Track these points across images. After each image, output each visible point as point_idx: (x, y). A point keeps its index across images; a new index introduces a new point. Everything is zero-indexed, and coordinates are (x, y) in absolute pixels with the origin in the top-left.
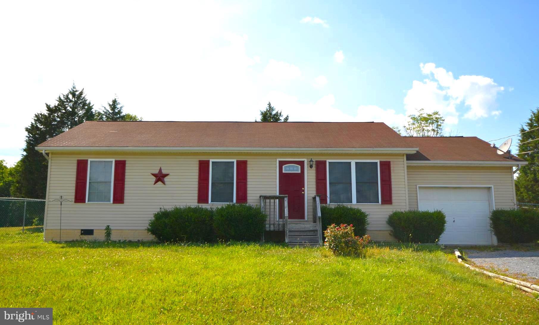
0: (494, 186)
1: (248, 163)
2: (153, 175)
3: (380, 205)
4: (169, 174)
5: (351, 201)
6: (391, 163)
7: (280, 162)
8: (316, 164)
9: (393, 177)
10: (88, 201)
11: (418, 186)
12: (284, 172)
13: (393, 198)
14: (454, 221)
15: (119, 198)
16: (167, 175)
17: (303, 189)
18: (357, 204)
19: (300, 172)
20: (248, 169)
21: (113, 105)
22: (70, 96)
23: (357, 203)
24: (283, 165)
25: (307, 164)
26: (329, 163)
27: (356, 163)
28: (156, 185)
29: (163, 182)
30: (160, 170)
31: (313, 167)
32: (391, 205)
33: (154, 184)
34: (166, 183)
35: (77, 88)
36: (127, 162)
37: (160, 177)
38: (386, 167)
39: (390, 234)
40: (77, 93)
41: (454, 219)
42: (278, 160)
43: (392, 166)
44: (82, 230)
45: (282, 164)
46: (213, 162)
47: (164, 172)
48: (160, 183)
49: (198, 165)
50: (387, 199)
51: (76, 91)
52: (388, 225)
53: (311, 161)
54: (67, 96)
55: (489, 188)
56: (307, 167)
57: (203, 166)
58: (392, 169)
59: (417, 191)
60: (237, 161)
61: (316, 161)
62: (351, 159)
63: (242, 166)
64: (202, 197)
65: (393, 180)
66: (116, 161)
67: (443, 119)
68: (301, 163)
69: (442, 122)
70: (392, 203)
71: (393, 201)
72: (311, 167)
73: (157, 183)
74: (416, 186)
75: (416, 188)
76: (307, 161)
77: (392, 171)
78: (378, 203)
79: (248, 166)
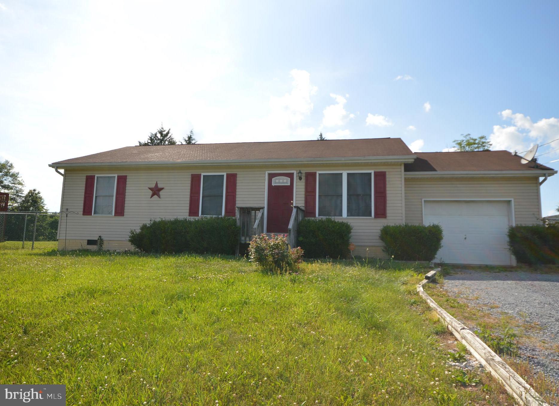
0: (515, 199)
1: (238, 176)
2: (150, 189)
3: (373, 218)
4: (164, 188)
5: (341, 214)
6: (387, 173)
7: (269, 174)
8: (305, 176)
9: (388, 189)
10: (94, 214)
11: (423, 200)
12: (273, 185)
13: (388, 212)
14: (465, 238)
15: (120, 211)
16: (162, 189)
17: (292, 202)
18: (348, 218)
19: (289, 184)
20: (238, 182)
21: (188, 140)
22: (159, 136)
23: (347, 216)
24: (273, 178)
25: (297, 176)
26: (319, 174)
27: (348, 174)
28: (152, 199)
29: (159, 196)
30: (157, 184)
31: (303, 178)
32: (386, 219)
33: (151, 198)
34: (161, 196)
35: (165, 129)
36: (128, 177)
37: (156, 191)
38: (381, 177)
39: (383, 251)
40: (165, 133)
41: (465, 235)
42: (266, 173)
43: (387, 176)
44: (88, 240)
45: (271, 176)
46: (204, 176)
47: (160, 186)
48: (155, 196)
49: (190, 179)
50: (381, 213)
51: (164, 131)
52: (381, 241)
53: (300, 172)
54: (156, 135)
55: (509, 202)
56: (296, 179)
57: (195, 179)
58: (387, 180)
59: (422, 205)
60: (227, 174)
61: (306, 173)
62: (343, 170)
63: (232, 179)
64: (193, 211)
65: (388, 192)
66: (118, 176)
67: (490, 143)
68: (291, 176)
69: (489, 146)
70: (386, 217)
71: (388, 215)
72: (300, 178)
73: (153, 197)
74: (421, 199)
75: (422, 202)
76: (297, 173)
77: (387, 183)
78: (371, 216)
79: (238, 179)
